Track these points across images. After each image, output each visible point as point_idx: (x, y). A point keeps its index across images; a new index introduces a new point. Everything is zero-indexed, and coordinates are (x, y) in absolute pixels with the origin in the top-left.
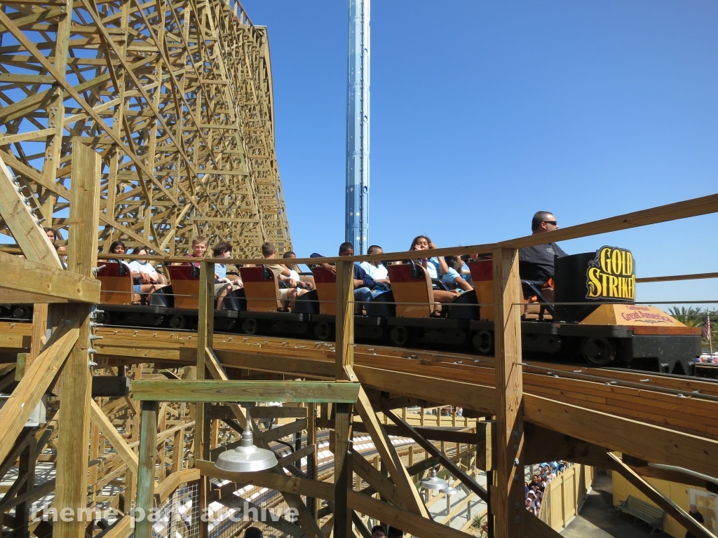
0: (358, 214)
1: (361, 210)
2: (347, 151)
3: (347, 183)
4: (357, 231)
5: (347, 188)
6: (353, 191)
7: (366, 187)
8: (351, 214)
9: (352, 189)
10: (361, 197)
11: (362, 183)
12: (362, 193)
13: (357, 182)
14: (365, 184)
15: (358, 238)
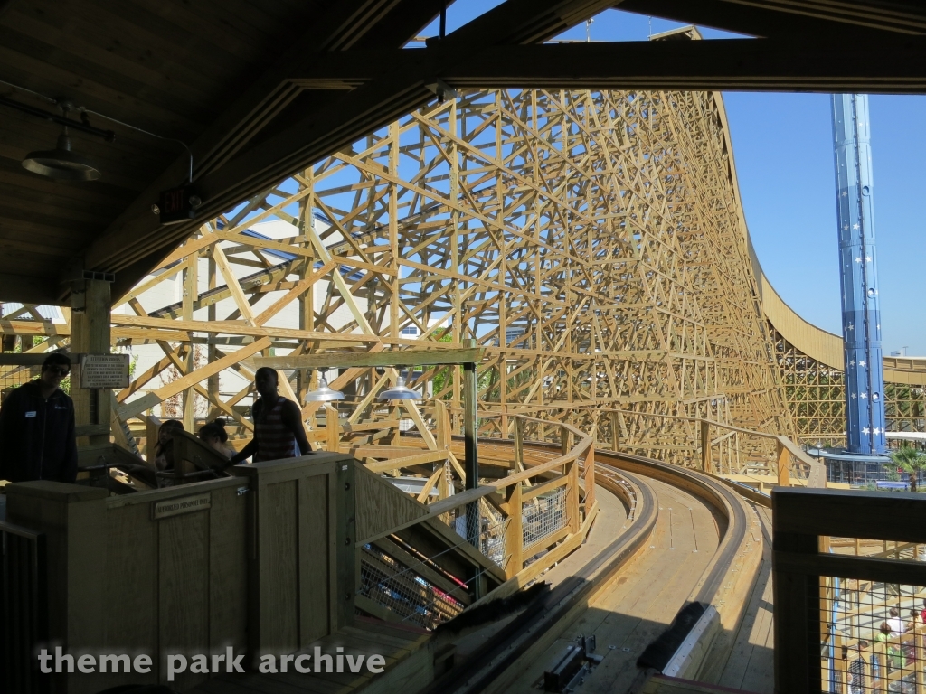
0: (856, 226)
1: (861, 220)
2: (835, 141)
3: (837, 185)
4: (855, 250)
5: (837, 193)
6: (847, 196)
7: (866, 187)
8: (846, 227)
9: (845, 194)
10: (860, 202)
11: (859, 184)
12: (860, 195)
13: (852, 182)
14: (864, 183)
15: (858, 260)
